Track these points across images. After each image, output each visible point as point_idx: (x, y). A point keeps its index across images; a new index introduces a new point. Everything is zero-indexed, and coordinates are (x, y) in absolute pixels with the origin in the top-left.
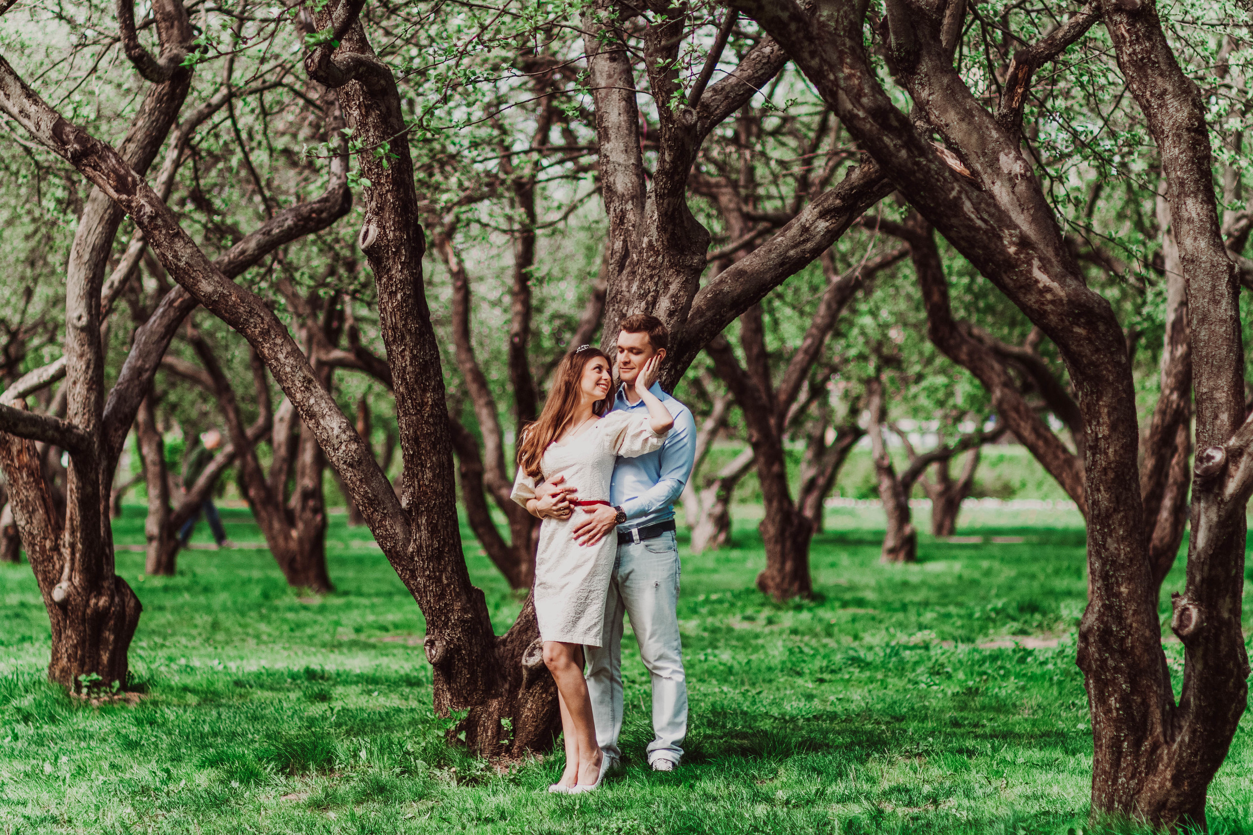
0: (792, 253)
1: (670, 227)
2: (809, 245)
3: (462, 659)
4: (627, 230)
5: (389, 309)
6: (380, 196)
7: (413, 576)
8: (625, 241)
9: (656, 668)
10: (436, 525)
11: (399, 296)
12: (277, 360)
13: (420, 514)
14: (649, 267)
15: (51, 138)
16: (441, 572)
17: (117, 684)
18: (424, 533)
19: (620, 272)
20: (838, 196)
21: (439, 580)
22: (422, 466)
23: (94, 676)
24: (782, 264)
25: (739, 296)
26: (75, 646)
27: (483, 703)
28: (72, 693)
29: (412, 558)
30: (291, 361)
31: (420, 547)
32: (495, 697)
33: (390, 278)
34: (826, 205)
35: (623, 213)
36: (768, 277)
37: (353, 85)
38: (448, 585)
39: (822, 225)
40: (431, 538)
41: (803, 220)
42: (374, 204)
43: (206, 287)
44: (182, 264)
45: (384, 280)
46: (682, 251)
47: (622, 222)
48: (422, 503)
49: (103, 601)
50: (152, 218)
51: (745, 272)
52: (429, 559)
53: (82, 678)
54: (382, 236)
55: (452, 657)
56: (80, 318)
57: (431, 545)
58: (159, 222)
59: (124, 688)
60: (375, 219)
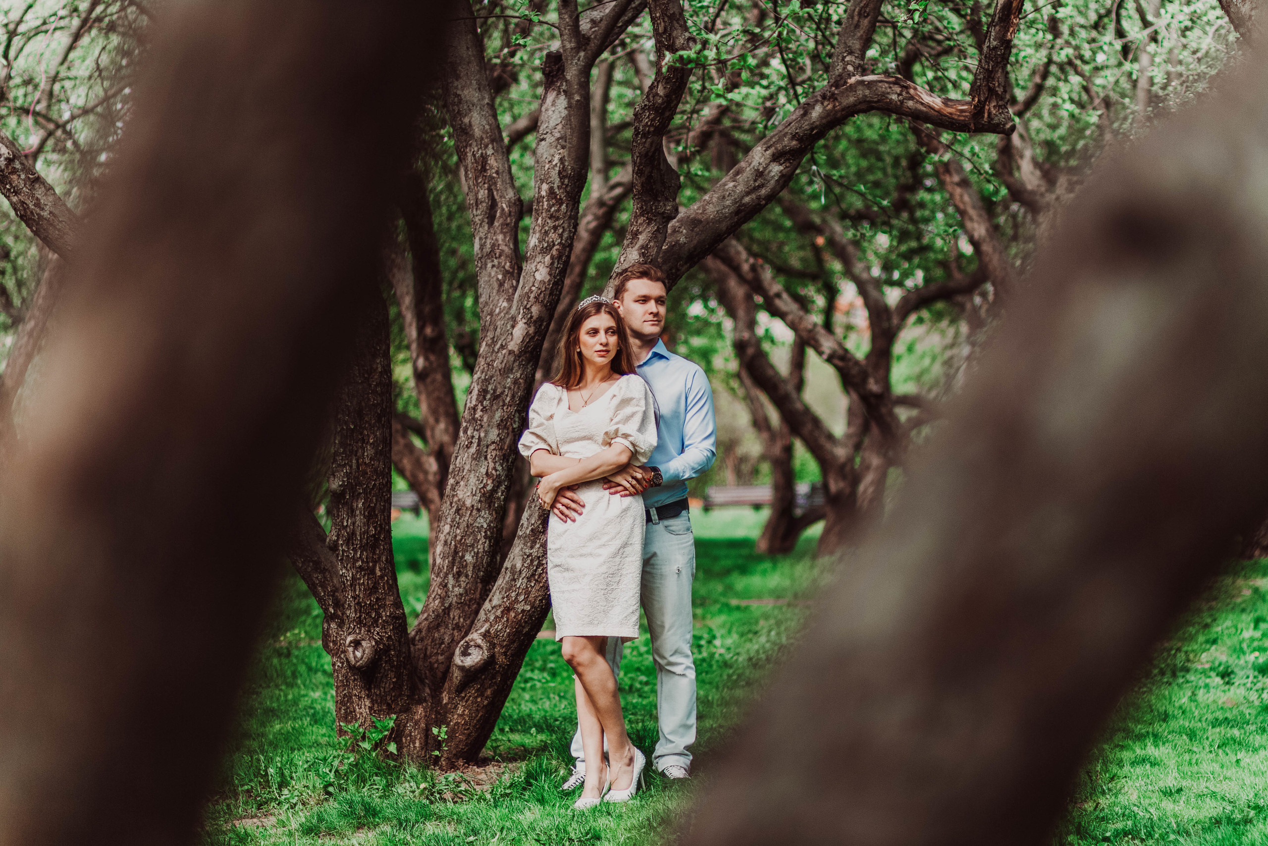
0: (747, 199)
1: (647, 170)
2: (763, 192)
3: (389, 662)
4: (492, 178)
8: (490, 190)
9: (670, 664)
10: (374, 509)
13: (355, 496)
14: (551, 217)
16: (375, 562)
18: (359, 519)
19: (491, 223)
20: (794, 137)
21: (373, 572)
22: (363, 441)
24: (737, 212)
25: (695, 248)
27: (407, 710)
32: (420, 702)
34: (779, 147)
35: (484, 158)
36: (723, 226)
38: (382, 577)
39: (776, 169)
40: (367, 524)
41: (755, 163)
44: (45, 214)
46: (655, 198)
47: (484, 169)
48: (360, 484)
51: (700, 221)
52: (363, 548)
55: (380, 659)
57: (367, 532)
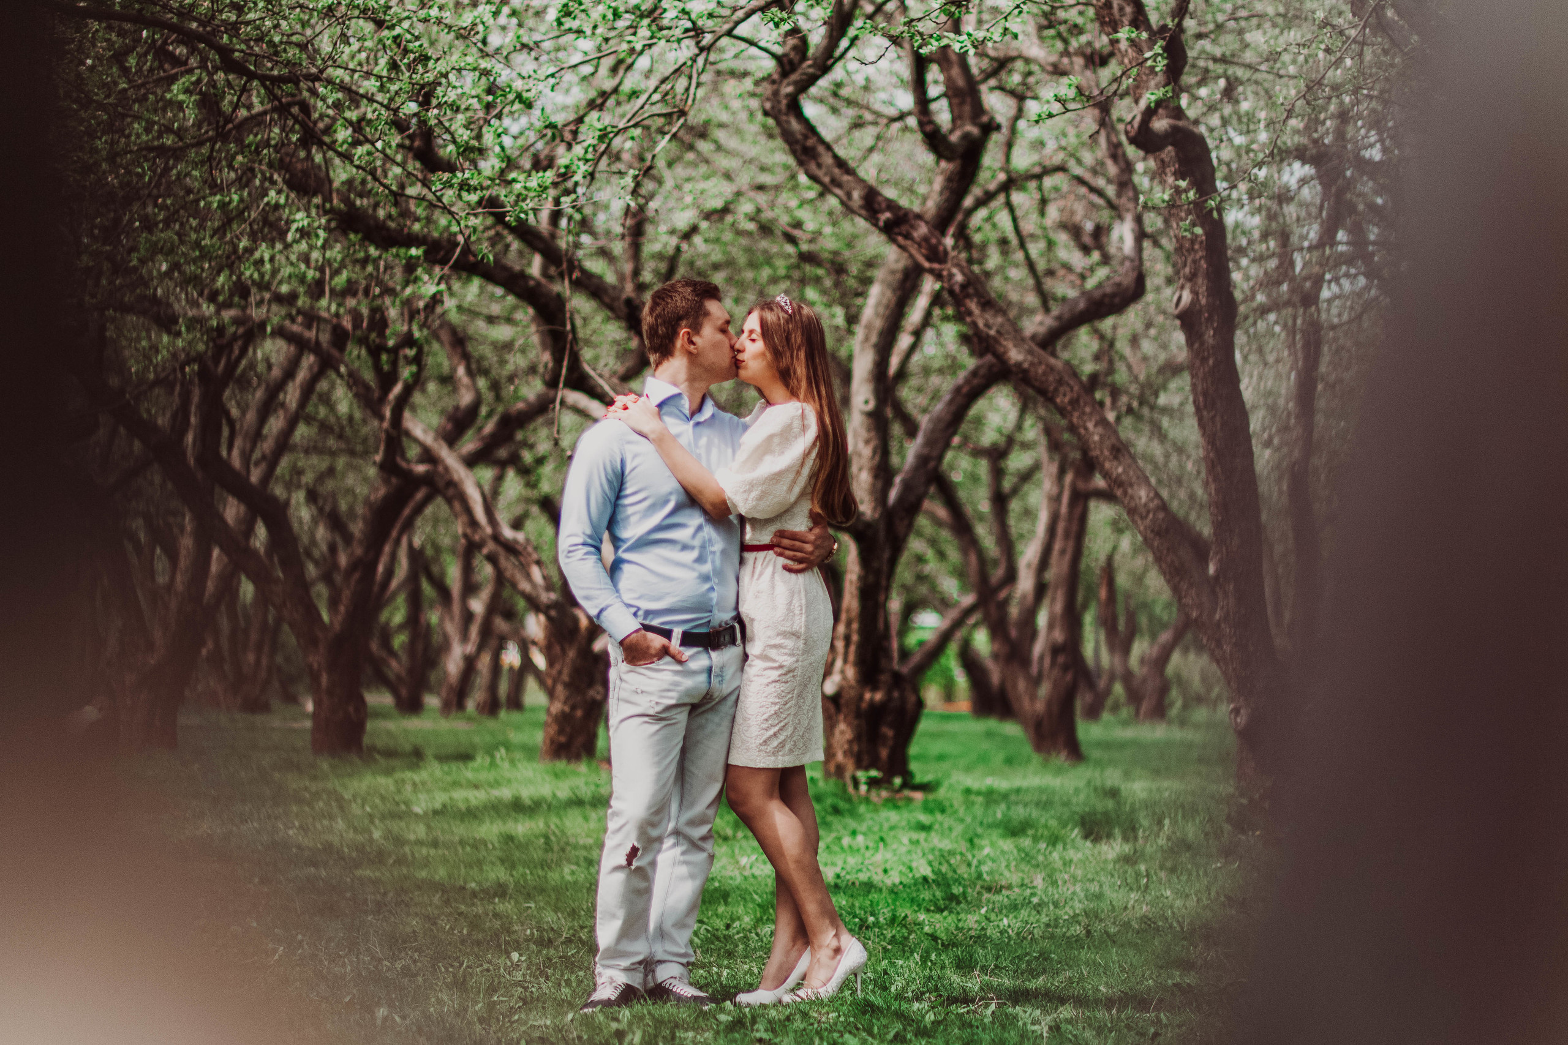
5: (1201, 375)
6: (1194, 262)
7: (1219, 644)
11: (1211, 362)
12: (1086, 429)
15: (861, 207)
17: (898, 781)
23: (874, 773)
26: (850, 742)
28: (851, 789)
29: (1218, 625)
30: (1100, 430)
31: (1227, 615)
33: (1202, 344)
37: (1169, 152)
42: (1187, 270)
43: (1015, 355)
45: (1196, 345)
49: (879, 696)
50: (964, 287)
53: (861, 775)
54: (1195, 302)
56: (866, 402)
58: (971, 290)
59: (906, 785)
60: (1188, 285)
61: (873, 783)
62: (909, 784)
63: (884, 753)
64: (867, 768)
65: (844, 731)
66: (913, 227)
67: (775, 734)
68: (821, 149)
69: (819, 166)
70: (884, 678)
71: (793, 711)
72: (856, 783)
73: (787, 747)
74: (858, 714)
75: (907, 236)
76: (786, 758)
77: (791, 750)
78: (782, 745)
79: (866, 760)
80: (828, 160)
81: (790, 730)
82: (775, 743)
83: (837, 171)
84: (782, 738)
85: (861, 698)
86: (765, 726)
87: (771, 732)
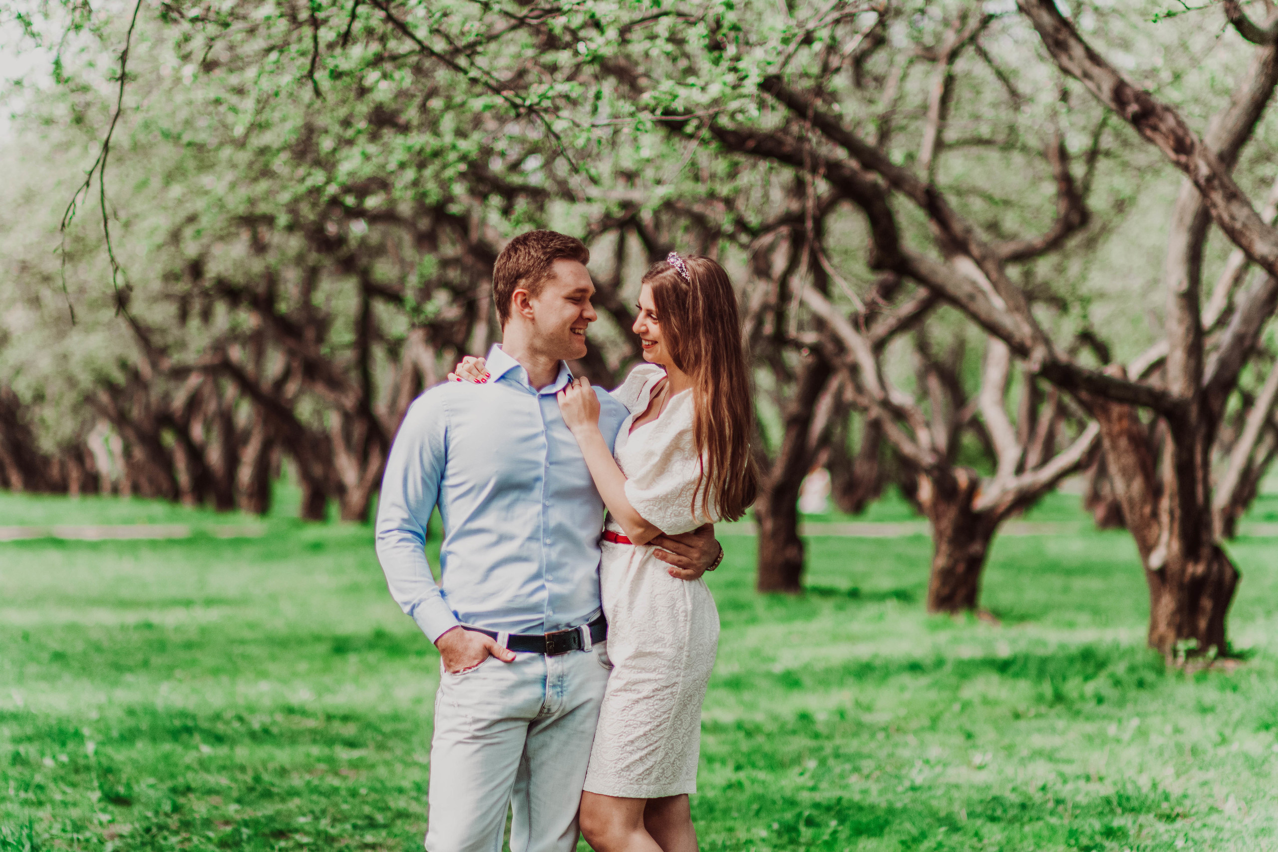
15: (1112, 99)
17: (1213, 650)
23: (1192, 643)
26: (1173, 613)
28: (1170, 660)
49: (1200, 570)
50: (1209, 179)
53: (1181, 645)
58: (1216, 183)
59: (1221, 654)
61: (1190, 653)
62: (1225, 652)
63: (1203, 624)
64: (1187, 637)
65: (1168, 603)
66: (1161, 119)
67: (641, 759)
68: (1072, 42)
69: (1071, 58)
70: (1206, 552)
71: (666, 733)
72: (1175, 653)
73: (654, 775)
74: (1181, 587)
75: (1155, 128)
76: (652, 788)
77: (658, 779)
78: (649, 772)
79: (1186, 631)
80: (1078, 51)
81: (660, 754)
82: (641, 770)
83: (1088, 64)
84: (649, 764)
85: (1183, 571)
86: (629, 749)
87: (637, 756)
